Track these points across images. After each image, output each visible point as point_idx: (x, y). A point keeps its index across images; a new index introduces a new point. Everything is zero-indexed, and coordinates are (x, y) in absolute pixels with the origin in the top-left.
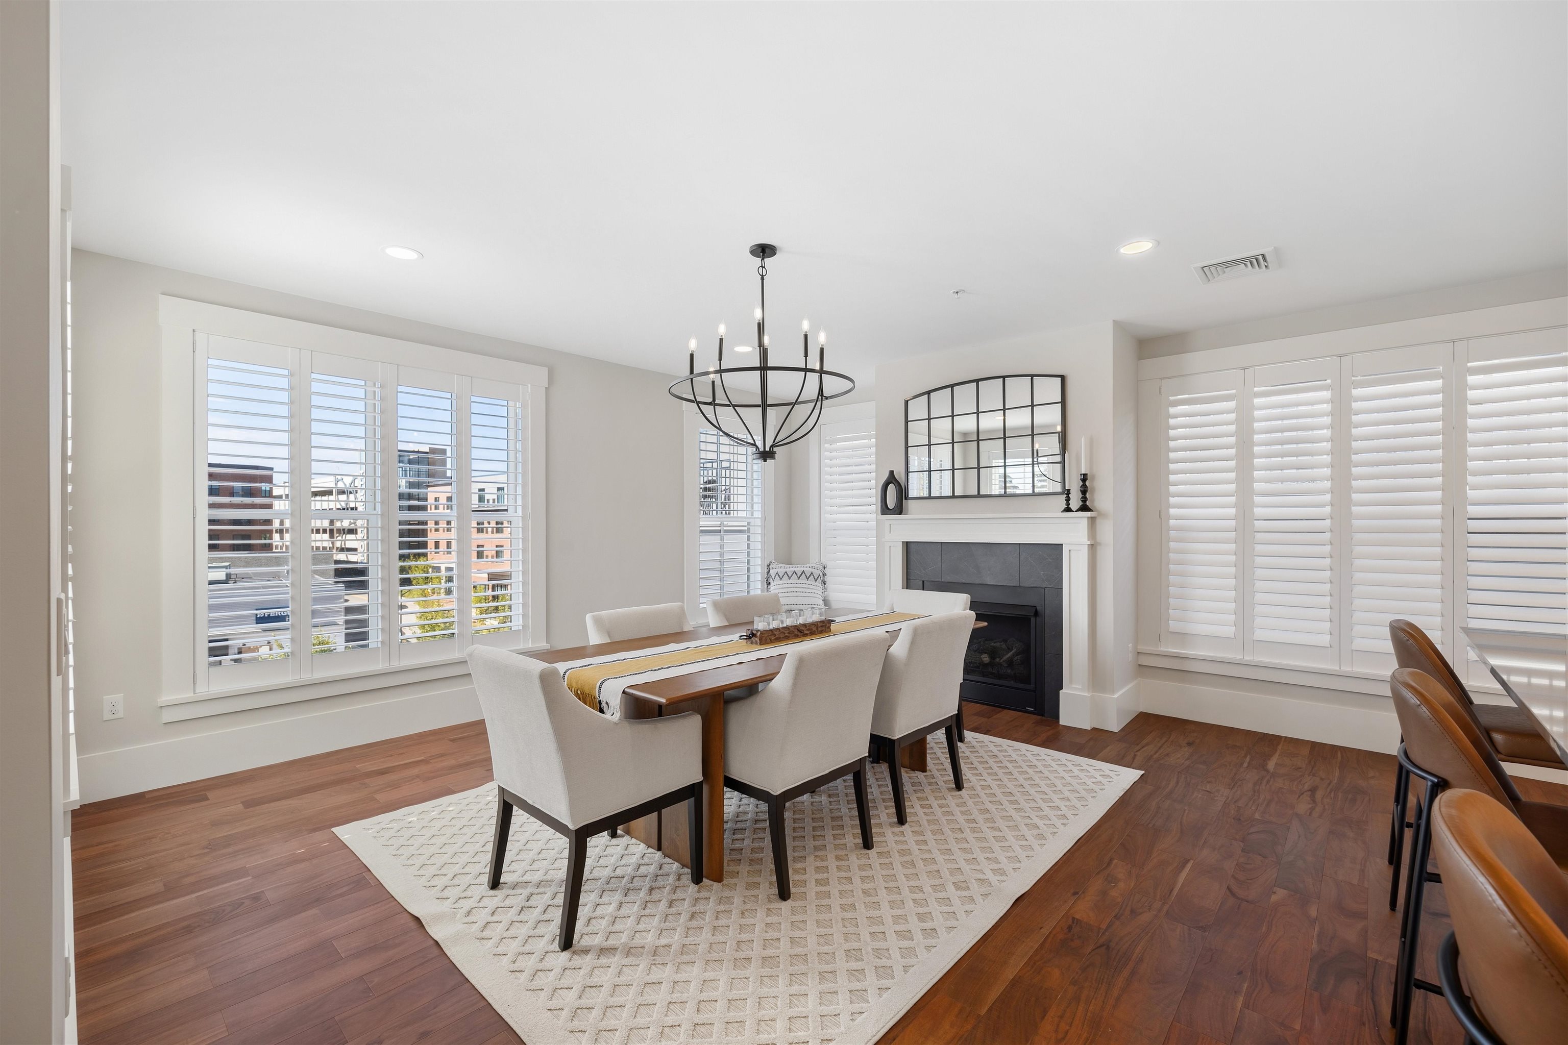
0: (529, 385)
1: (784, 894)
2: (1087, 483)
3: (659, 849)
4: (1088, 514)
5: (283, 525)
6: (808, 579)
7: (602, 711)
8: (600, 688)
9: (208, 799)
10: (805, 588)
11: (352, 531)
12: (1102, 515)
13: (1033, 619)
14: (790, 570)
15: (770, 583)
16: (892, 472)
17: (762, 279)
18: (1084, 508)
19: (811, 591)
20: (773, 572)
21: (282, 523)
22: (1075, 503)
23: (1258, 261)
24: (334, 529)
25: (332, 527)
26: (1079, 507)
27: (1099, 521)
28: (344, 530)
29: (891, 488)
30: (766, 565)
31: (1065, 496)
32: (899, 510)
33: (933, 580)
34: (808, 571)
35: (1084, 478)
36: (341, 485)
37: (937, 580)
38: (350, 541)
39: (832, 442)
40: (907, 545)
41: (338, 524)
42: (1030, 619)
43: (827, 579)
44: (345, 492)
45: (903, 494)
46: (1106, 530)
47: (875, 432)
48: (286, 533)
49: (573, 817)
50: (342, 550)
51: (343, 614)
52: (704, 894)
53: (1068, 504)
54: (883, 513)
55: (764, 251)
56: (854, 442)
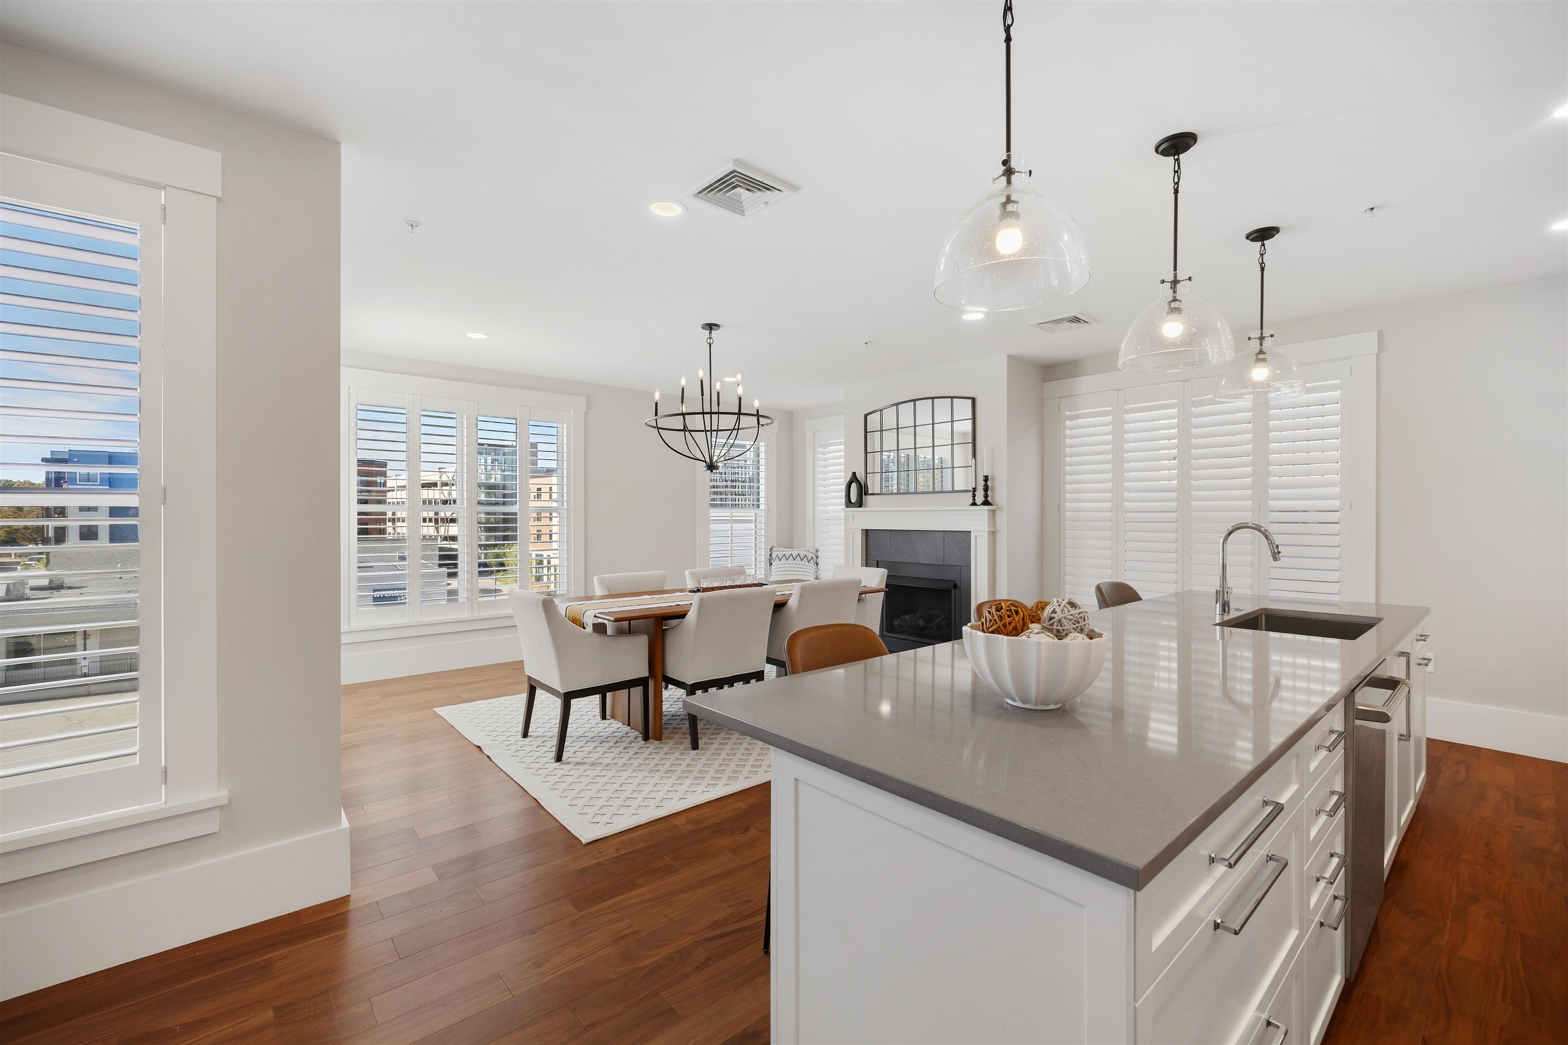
0: (572, 411)
1: (695, 746)
2: (989, 483)
3: (629, 725)
4: (990, 507)
5: (395, 515)
6: (802, 560)
7: (584, 628)
8: (584, 613)
9: (358, 693)
10: (795, 567)
11: (453, 521)
12: (999, 508)
13: (953, 591)
14: (788, 553)
15: (772, 564)
16: (854, 474)
17: (710, 346)
18: (986, 503)
19: (803, 570)
20: (774, 555)
21: (394, 514)
22: (980, 498)
23: (1076, 320)
24: (438, 519)
25: (436, 517)
26: (982, 502)
27: (998, 514)
28: (447, 519)
29: (854, 485)
30: (769, 549)
31: (972, 493)
32: (860, 504)
33: (884, 560)
34: (802, 554)
35: (986, 479)
36: (445, 478)
37: (887, 560)
38: (453, 530)
39: (824, 446)
40: (867, 533)
41: (442, 515)
42: (951, 590)
43: (819, 560)
44: (448, 484)
45: (863, 490)
46: (1002, 519)
47: (843, 440)
48: (397, 522)
49: (562, 684)
50: (445, 539)
51: (446, 595)
52: (647, 745)
53: (974, 500)
54: (847, 506)
55: (711, 327)
56: (835, 447)
